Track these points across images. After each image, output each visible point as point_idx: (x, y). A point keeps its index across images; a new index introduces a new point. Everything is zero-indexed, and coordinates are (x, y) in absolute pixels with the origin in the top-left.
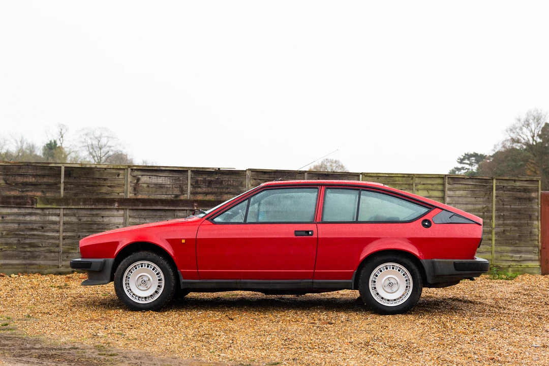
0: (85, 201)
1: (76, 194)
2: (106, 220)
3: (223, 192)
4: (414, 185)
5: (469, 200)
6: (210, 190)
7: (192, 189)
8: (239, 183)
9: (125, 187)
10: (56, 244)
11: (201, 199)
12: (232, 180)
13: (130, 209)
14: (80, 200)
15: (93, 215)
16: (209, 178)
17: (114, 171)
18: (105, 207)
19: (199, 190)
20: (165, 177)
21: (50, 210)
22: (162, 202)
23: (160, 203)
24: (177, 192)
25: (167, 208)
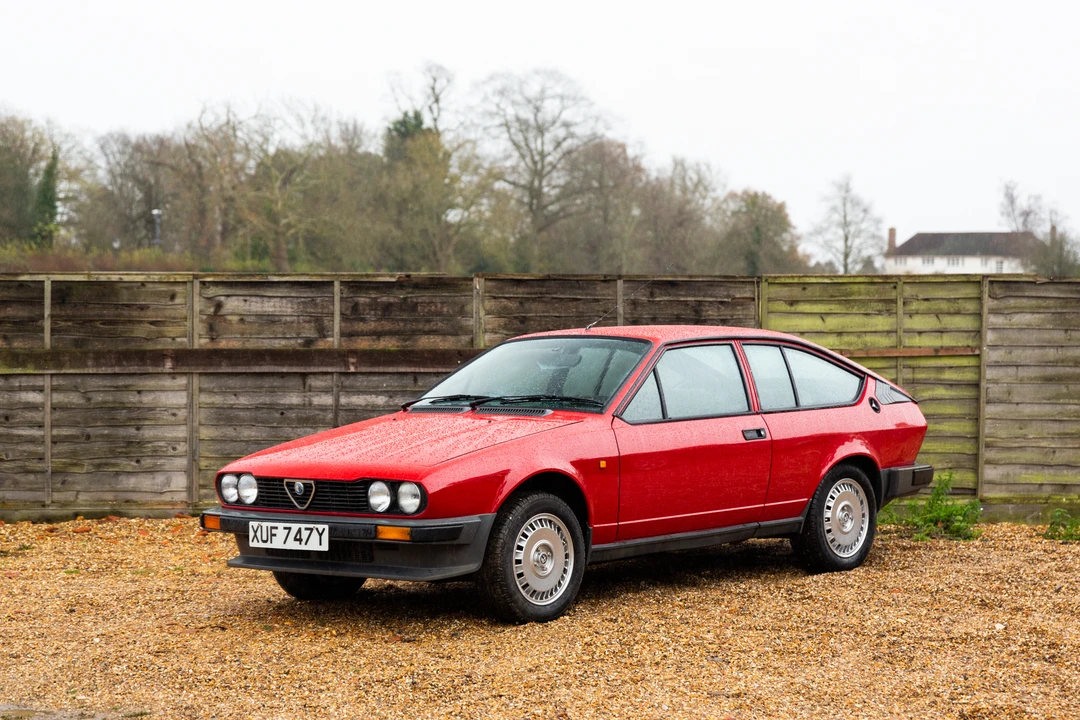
0: (99, 358)
1: (77, 343)
2: (147, 399)
3: (420, 330)
4: (900, 303)
5: (1046, 336)
6: (387, 326)
7: (343, 325)
8: (457, 309)
9: (188, 324)
10: (36, 453)
11: (367, 348)
12: (437, 300)
13: (200, 374)
14: (85, 353)
15: (118, 389)
16: (385, 299)
17: (163, 288)
18: (143, 369)
19: (360, 326)
20: (282, 297)
21: (24, 379)
22: (277, 356)
23: (267, 358)
24: (309, 332)
25: (285, 370)
